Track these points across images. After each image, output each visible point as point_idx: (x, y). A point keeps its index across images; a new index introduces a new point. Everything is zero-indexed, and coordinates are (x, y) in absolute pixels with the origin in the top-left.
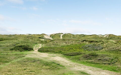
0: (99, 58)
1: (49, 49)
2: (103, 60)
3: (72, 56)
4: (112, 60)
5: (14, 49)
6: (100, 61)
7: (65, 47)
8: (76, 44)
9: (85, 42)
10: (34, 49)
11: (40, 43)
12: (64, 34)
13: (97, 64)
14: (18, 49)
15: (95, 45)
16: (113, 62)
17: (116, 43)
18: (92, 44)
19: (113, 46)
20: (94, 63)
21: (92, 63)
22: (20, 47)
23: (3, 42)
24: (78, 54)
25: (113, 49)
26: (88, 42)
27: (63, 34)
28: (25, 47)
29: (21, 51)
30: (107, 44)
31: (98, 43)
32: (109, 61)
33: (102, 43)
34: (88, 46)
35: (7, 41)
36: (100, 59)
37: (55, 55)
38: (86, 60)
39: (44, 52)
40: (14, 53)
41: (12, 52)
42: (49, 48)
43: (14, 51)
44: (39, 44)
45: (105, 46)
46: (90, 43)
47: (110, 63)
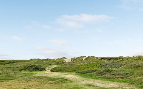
0: (112, 73)
1: (62, 69)
2: (117, 75)
3: (86, 73)
4: (127, 74)
5: (24, 69)
6: (113, 75)
7: (81, 67)
8: (94, 62)
9: (103, 60)
10: (46, 70)
11: (56, 64)
12: (87, 57)
13: (109, 78)
14: (28, 69)
15: (114, 63)
16: (127, 76)
17: (137, 60)
18: (111, 61)
19: (133, 63)
20: (107, 78)
21: (104, 78)
22: (30, 67)
23: (14, 64)
24: (92, 71)
25: (133, 66)
26: (106, 60)
27: (85, 57)
28: (36, 67)
29: (31, 71)
30: (126, 60)
31: (117, 61)
32: (122, 75)
33: (121, 61)
34: (106, 64)
35: (19, 63)
36: (114, 73)
37: (67, 73)
38: (99, 76)
39: (56, 71)
40: (22, 73)
41: (20, 72)
42: (64, 68)
43: (22, 71)
44: (54, 65)
45: (125, 63)
46: (108, 61)
47: (123, 77)
